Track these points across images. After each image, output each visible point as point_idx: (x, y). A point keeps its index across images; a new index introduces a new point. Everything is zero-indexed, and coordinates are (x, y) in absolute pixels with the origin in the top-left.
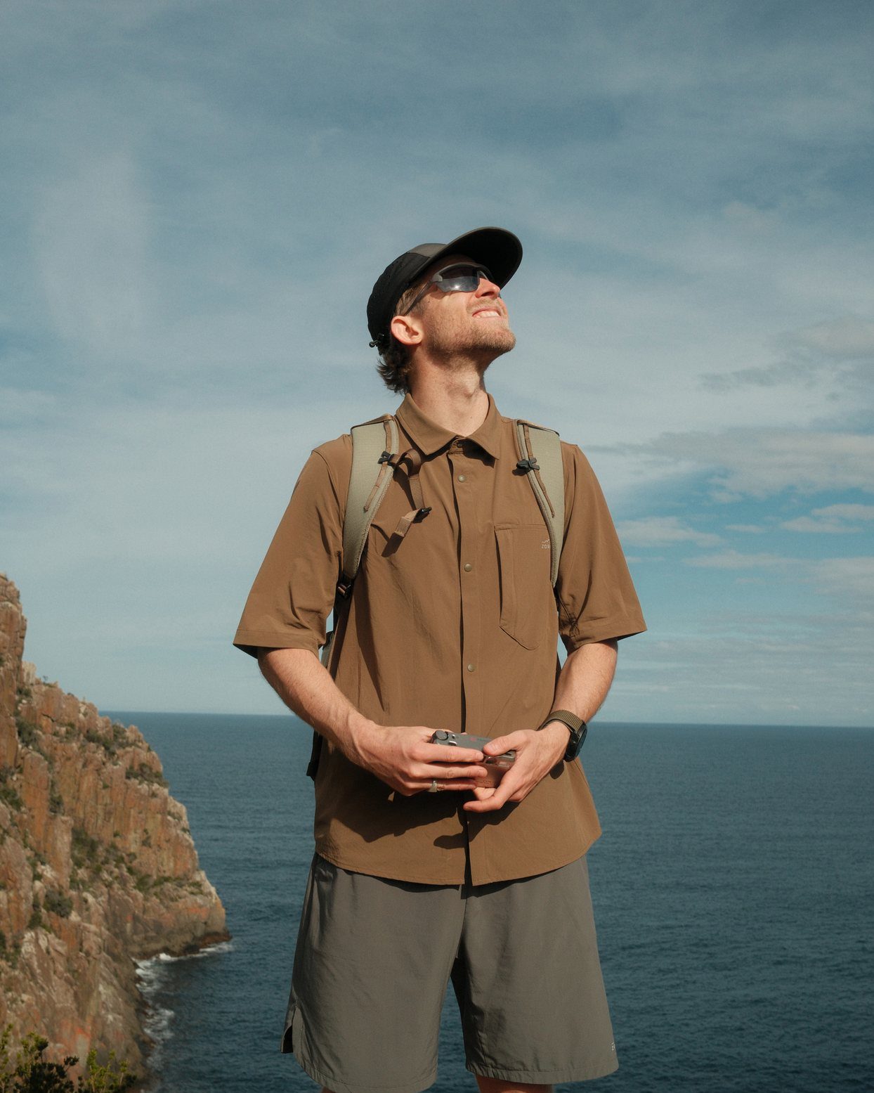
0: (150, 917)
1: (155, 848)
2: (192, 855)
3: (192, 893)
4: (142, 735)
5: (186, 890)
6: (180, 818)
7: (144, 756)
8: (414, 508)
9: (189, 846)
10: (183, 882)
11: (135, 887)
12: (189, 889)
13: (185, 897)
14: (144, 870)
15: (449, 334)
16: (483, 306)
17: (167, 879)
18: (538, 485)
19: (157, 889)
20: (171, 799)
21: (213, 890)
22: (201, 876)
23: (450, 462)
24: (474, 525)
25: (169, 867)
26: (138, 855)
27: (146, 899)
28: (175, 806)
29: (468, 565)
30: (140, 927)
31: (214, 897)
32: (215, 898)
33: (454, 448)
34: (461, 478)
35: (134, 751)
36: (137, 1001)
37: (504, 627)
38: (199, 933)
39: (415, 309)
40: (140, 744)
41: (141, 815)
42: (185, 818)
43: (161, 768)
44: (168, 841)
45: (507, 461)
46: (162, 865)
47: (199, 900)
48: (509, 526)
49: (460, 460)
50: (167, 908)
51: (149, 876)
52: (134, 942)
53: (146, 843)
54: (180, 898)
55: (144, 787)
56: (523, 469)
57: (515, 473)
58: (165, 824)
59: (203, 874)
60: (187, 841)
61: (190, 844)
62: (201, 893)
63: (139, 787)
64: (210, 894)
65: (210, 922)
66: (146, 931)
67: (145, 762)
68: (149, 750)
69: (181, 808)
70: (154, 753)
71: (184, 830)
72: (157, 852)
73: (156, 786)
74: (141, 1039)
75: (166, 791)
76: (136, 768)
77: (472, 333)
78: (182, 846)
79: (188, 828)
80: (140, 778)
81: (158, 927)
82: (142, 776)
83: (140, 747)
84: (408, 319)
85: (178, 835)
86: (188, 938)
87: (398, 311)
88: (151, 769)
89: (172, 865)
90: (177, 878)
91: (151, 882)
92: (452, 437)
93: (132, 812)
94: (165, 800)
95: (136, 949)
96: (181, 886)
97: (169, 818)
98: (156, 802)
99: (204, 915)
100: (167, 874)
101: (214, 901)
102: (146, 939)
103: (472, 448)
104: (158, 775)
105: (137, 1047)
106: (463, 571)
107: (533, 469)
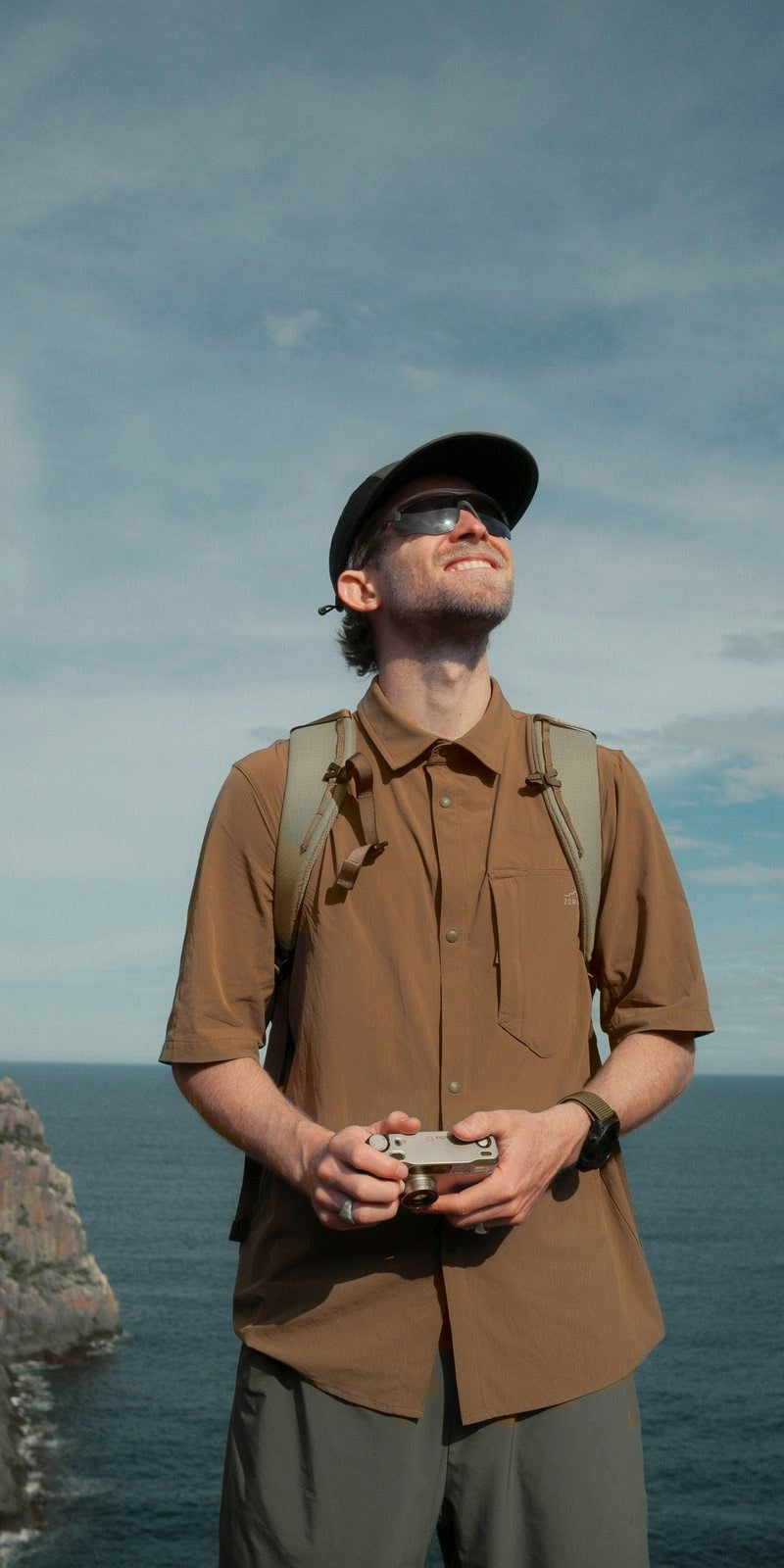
0: (26, 1312)
1: (34, 1228)
2: (78, 1237)
3: (78, 1283)
4: (18, 1090)
5: (71, 1279)
6: (64, 1191)
7: (20, 1115)
8: (362, 843)
9: (75, 1226)
10: (68, 1269)
11: (8, 1276)
12: (74, 1277)
13: (70, 1286)
14: (20, 1254)
15: (409, 596)
16: (459, 554)
17: (47, 1266)
18: (559, 812)
19: (36, 1278)
20: (53, 1168)
21: (104, 1278)
22: (89, 1262)
23: (428, 778)
24: (461, 874)
25: (50, 1251)
26: (12, 1236)
27: (22, 1290)
28: (58, 1176)
29: (452, 932)
30: (14, 1323)
31: (104, 1288)
32: (106, 1289)
33: (436, 757)
34: (446, 801)
35: (9, 1109)
36: (10, 1416)
37: (505, 1025)
38: (86, 1331)
39: (370, 562)
40: (16, 1101)
41: (16, 1188)
42: (70, 1191)
43: (41, 1130)
44: (49, 1219)
45: (513, 775)
46: (42, 1247)
47: (87, 1291)
48: (512, 872)
49: (443, 775)
50: (48, 1300)
51: (26, 1262)
52: (7, 1342)
53: (22, 1221)
54: (63, 1288)
55: (21, 1153)
56: (534, 788)
57: (523, 792)
58: (46, 1198)
59: (91, 1259)
60: (72, 1218)
61: (76, 1223)
62: (90, 1282)
63: (15, 1153)
64: (100, 1283)
65: (99, 1318)
66: (22, 1329)
67: (21, 1122)
68: (27, 1107)
69: (64, 1178)
70: (33, 1112)
71: (69, 1205)
72: (36, 1233)
73: (35, 1152)
74: (15, 1463)
75: (47, 1158)
76: (11, 1129)
77: (439, 595)
78: (67, 1225)
79: (75, 1202)
80: (16, 1142)
81: (37, 1324)
82: (18, 1139)
83: (15, 1104)
84: (360, 575)
85: (61, 1213)
86: (73, 1338)
87: (350, 565)
88: (29, 1131)
89: (53, 1248)
90: (60, 1265)
91: (28, 1268)
92: (432, 742)
93: (7, 1184)
94: (46, 1170)
95: (10, 1352)
96: (64, 1273)
97: (51, 1191)
98: (35, 1171)
99: (92, 1310)
100: (48, 1260)
101: (105, 1292)
102: (21, 1339)
103: (461, 759)
104: (37, 1139)
105: (9, 1472)
106: (444, 941)
107: (551, 786)
